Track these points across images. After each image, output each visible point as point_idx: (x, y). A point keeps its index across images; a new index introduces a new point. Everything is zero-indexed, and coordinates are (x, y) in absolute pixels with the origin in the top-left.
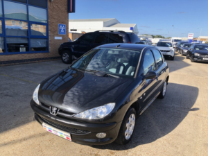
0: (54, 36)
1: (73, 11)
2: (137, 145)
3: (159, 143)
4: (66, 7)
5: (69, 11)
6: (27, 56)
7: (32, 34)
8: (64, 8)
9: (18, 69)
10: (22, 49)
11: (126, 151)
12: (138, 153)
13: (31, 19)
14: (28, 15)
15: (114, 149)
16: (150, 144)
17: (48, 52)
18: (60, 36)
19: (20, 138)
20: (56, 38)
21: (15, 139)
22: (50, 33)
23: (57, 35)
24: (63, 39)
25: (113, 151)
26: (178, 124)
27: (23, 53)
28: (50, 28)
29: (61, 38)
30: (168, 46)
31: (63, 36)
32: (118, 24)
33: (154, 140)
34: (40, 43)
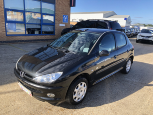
0: (59, 24)
1: (74, 5)
2: (84, 107)
3: (103, 108)
4: (69, 2)
5: (71, 6)
6: (40, 37)
7: (44, 22)
8: (67, 3)
9: (31, 46)
10: (37, 33)
11: (73, 110)
12: (81, 113)
13: (43, 12)
14: (41, 9)
15: (65, 108)
16: (95, 107)
17: (55, 35)
18: (63, 24)
19: (6, 91)
20: (61, 25)
21: (3, 91)
22: (56, 22)
23: (62, 23)
24: (66, 26)
25: (64, 109)
26: (129, 95)
27: (37, 35)
28: (56, 18)
29: (64, 25)
30: (150, 33)
31: (66, 24)
32: (115, 16)
33: (100, 105)
34: (49, 29)
